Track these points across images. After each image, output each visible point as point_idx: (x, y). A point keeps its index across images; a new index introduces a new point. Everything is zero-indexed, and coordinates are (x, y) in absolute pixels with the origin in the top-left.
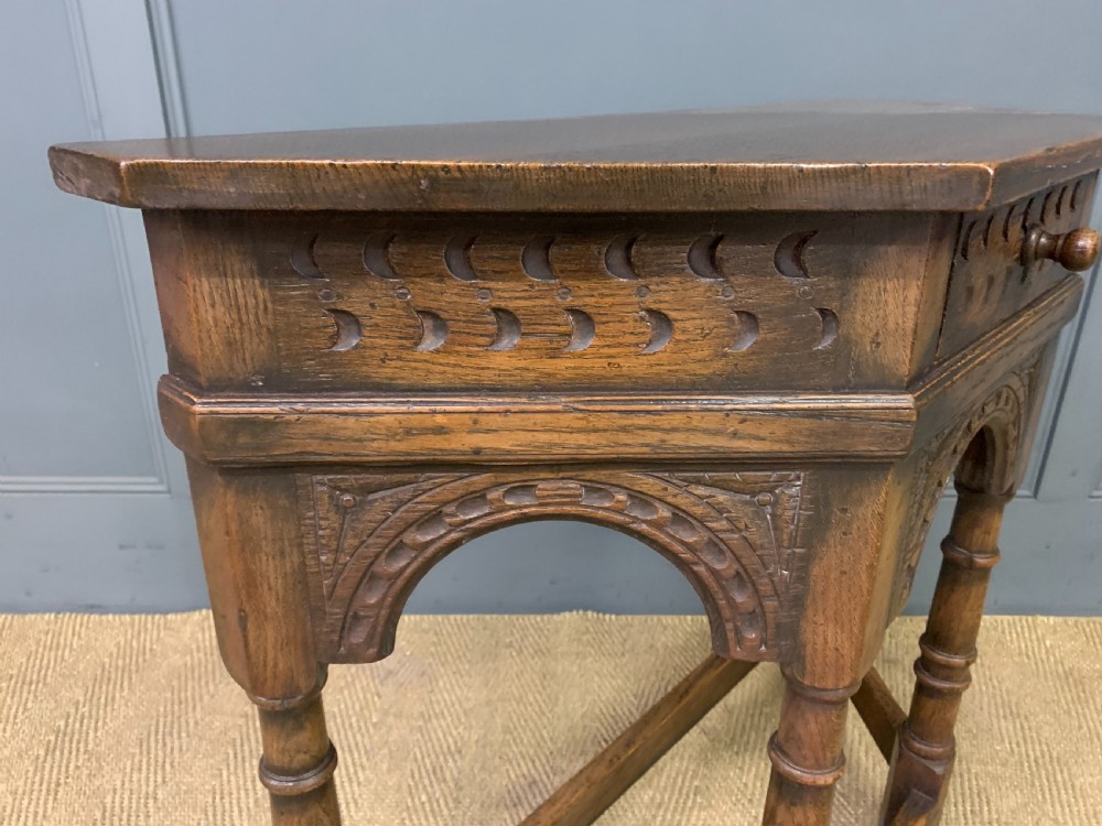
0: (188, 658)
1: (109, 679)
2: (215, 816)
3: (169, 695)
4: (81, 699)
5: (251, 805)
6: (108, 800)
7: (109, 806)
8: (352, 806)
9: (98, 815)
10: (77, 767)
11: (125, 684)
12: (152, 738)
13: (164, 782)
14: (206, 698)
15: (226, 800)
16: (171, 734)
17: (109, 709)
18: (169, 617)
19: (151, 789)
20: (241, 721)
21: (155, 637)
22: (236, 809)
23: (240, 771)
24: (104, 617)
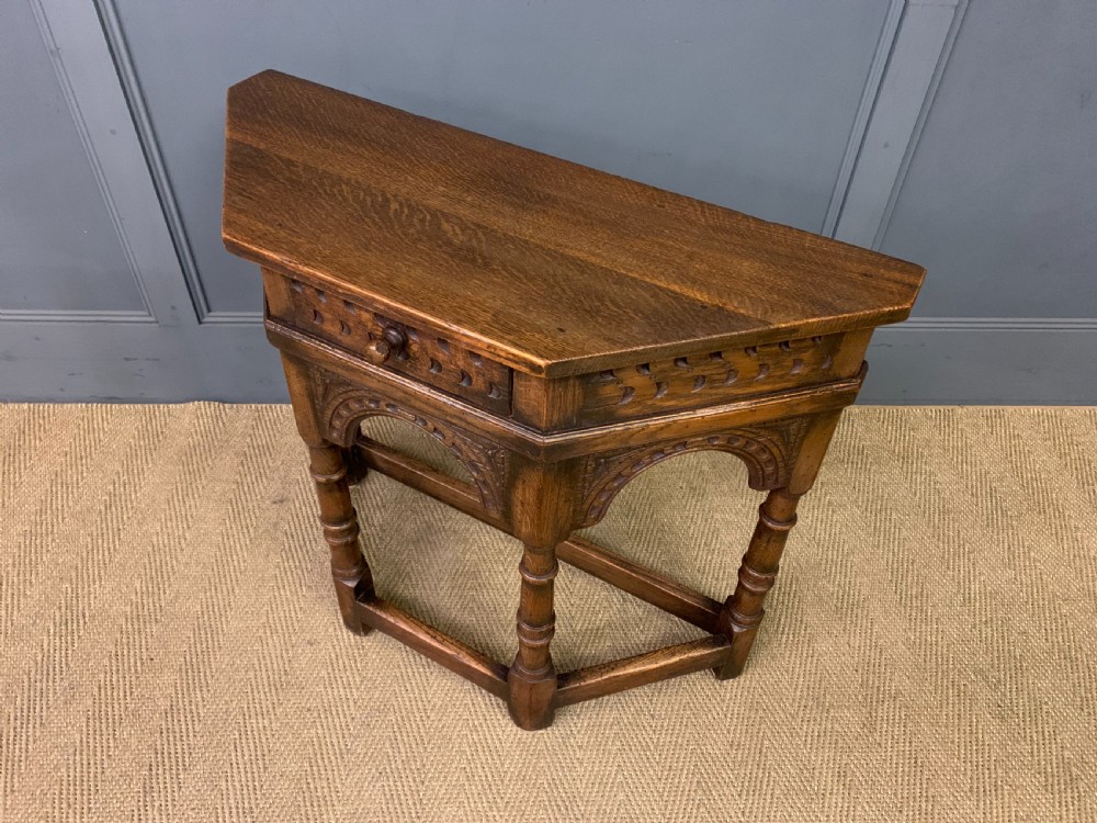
0: (190, 439)
1: (136, 455)
2: (225, 549)
3: (181, 467)
4: (121, 471)
5: (248, 543)
6: (155, 539)
7: (155, 543)
8: (313, 542)
9: (150, 549)
10: (129, 518)
11: (149, 459)
12: (176, 499)
13: (189, 528)
14: (207, 469)
15: (231, 539)
16: (187, 495)
17: (141, 477)
18: (170, 406)
19: (181, 532)
20: (234, 486)
21: (163, 423)
22: (238, 545)
23: (237, 520)
24: (122, 406)
